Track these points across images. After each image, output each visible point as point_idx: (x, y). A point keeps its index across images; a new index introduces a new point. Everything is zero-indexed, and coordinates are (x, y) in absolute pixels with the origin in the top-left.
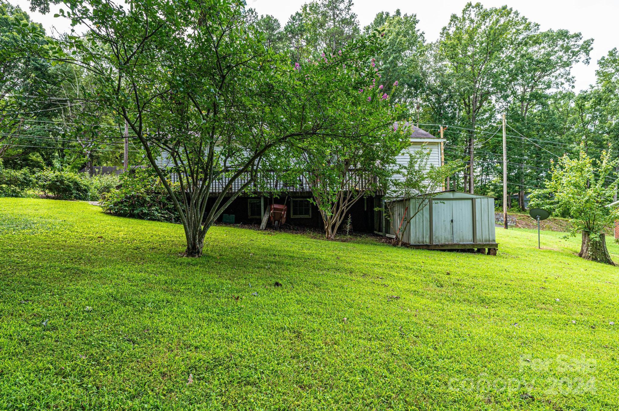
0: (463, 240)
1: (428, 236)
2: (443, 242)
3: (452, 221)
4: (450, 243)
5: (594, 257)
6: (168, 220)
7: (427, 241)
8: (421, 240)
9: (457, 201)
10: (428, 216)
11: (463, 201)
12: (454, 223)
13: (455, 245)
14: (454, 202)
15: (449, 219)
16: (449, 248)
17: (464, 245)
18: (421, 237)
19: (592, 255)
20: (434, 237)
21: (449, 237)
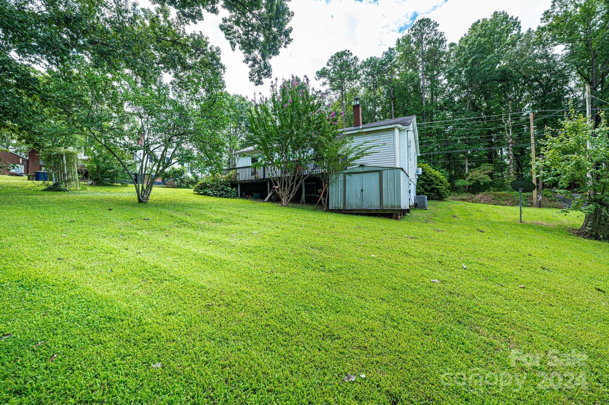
0: (371, 206)
1: (342, 203)
2: (354, 208)
3: (362, 190)
4: (360, 208)
5: (594, 234)
6: (216, 196)
7: (341, 206)
8: (337, 206)
9: (367, 174)
10: (342, 187)
11: (372, 173)
12: (364, 192)
13: (364, 210)
14: (364, 175)
15: (360, 189)
16: (357, 212)
17: (369, 210)
18: (337, 203)
19: (591, 231)
20: (347, 204)
21: (360, 203)
